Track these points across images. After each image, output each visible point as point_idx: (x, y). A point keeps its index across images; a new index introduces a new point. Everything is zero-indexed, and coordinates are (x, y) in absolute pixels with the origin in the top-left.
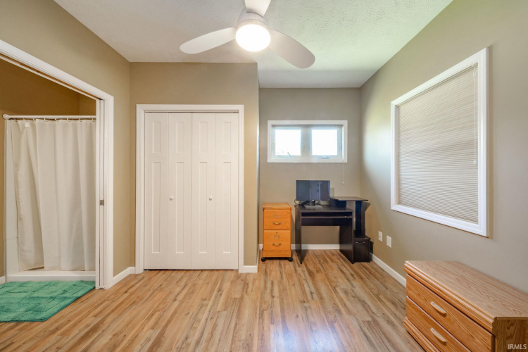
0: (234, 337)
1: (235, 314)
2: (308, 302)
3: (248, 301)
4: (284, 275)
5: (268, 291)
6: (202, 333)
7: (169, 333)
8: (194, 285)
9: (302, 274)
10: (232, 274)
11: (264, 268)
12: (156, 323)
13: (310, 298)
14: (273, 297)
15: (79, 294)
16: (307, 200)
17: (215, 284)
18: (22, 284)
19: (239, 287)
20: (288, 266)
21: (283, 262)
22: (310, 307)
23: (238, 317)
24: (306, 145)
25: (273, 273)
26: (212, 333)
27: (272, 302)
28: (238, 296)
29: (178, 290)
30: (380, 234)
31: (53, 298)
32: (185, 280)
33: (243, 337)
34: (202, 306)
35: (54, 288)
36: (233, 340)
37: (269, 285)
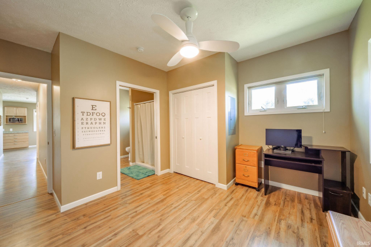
0: (191, 213)
1: (198, 205)
2: (248, 218)
3: (209, 202)
4: (244, 198)
5: (226, 201)
6: (179, 205)
7: (168, 199)
8: (190, 185)
9: (259, 202)
10: (211, 186)
11: (234, 189)
12: (166, 194)
13: (252, 216)
14: (226, 205)
15: (150, 175)
16: (279, 145)
17: (199, 188)
18: (139, 166)
19: (210, 193)
20: (254, 193)
21: (250, 189)
22: (247, 221)
23: (199, 206)
24: (280, 98)
25: (237, 194)
26: (183, 207)
27: (223, 208)
28: (206, 197)
29: (181, 184)
30: (364, 190)
31: (143, 173)
32: (187, 181)
33: (195, 215)
34: (186, 195)
35: (145, 170)
36: (189, 214)
37: (228, 199)
